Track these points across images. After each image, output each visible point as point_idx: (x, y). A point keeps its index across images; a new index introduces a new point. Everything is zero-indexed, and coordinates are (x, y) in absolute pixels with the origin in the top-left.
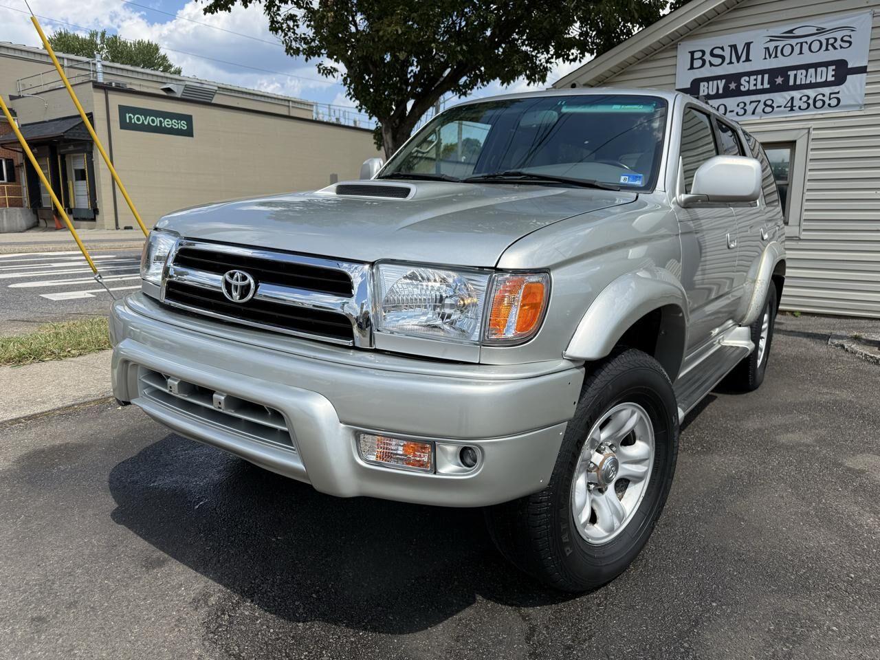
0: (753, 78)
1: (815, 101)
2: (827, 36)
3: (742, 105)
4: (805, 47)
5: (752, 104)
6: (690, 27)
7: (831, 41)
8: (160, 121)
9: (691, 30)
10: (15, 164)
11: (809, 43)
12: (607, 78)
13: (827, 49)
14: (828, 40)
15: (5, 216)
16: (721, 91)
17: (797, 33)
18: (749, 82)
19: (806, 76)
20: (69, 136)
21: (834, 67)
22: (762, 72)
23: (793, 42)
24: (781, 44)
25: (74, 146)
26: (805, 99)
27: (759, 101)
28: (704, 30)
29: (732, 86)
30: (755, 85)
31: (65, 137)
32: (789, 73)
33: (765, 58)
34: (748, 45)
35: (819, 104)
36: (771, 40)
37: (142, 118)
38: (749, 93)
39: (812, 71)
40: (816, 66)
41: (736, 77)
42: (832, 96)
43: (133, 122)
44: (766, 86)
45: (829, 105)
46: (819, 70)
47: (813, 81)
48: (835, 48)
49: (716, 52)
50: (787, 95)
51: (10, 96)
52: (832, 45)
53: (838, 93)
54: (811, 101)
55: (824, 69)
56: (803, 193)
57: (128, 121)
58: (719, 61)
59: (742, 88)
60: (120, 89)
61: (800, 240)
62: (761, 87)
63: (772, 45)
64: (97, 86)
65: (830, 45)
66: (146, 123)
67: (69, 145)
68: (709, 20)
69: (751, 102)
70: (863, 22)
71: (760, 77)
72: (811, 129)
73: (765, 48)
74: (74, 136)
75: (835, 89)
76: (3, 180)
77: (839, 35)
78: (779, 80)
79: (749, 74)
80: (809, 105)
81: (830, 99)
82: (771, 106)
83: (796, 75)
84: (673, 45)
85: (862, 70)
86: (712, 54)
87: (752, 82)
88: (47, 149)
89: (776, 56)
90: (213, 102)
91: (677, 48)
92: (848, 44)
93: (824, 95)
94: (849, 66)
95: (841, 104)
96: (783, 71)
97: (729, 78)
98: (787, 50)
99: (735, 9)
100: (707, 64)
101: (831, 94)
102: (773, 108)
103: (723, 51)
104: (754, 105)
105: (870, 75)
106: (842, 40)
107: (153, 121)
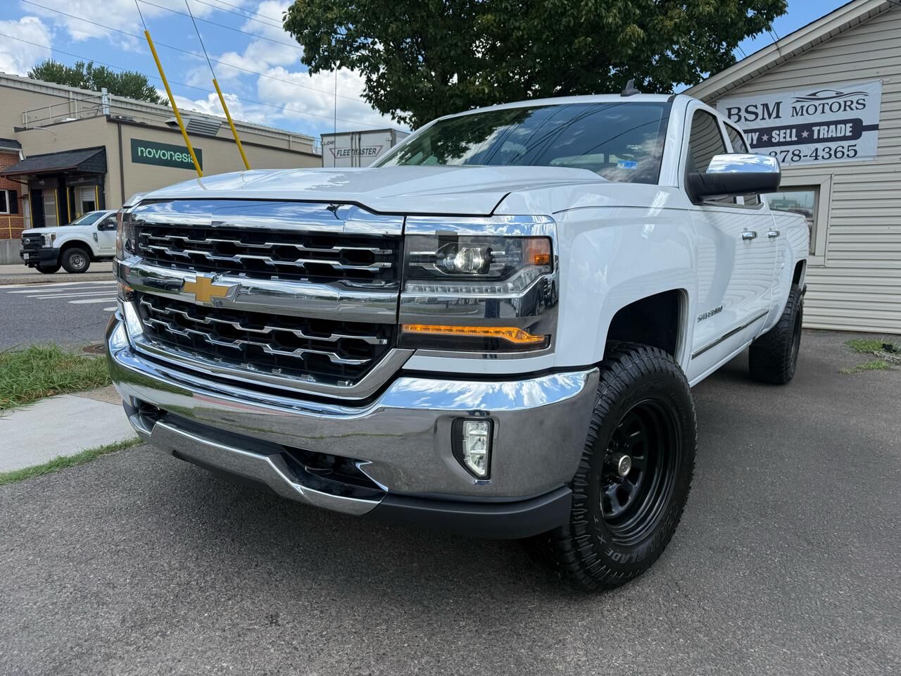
0: (782, 132)
1: (836, 152)
2: (845, 99)
3: (773, 154)
4: (827, 108)
5: (782, 153)
6: (728, 88)
7: (848, 103)
8: (171, 155)
9: (729, 90)
10: (19, 196)
11: (830, 104)
13: (845, 110)
14: (845, 102)
15: (8, 247)
16: (755, 142)
17: (819, 95)
19: (828, 131)
20: (82, 168)
21: (851, 125)
22: (790, 127)
23: (816, 103)
24: (806, 104)
25: (85, 179)
26: (827, 150)
27: (788, 151)
28: (740, 91)
29: (765, 138)
30: (785, 138)
31: (78, 170)
32: (813, 128)
33: (793, 116)
34: (778, 104)
35: (839, 154)
36: (798, 101)
37: (153, 151)
38: (779, 144)
39: (833, 127)
40: (836, 123)
41: (769, 131)
42: (850, 148)
43: (144, 155)
44: (794, 138)
45: (848, 155)
46: (839, 126)
47: (834, 136)
48: (852, 109)
49: (751, 109)
50: (813, 146)
51: (15, 128)
52: (849, 106)
53: (855, 146)
54: (832, 152)
55: (843, 126)
56: (827, 228)
57: (140, 154)
58: (754, 117)
59: (773, 140)
60: (133, 123)
61: (826, 268)
62: (790, 140)
63: (798, 105)
64: (110, 120)
65: (847, 106)
66: (157, 157)
67: (80, 178)
69: (781, 152)
70: (874, 89)
71: (788, 131)
72: (833, 175)
73: (793, 108)
74: (87, 168)
75: (852, 142)
76: (6, 211)
77: (854, 99)
78: (805, 134)
79: (779, 128)
80: (830, 155)
81: (848, 151)
82: (798, 155)
83: (819, 131)
84: (713, 102)
85: (875, 127)
86: (747, 111)
87: (782, 135)
88: (55, 181)
89: (802, 114)
90: (218, 135)
91: (716, 105)
92: (862, 106)
93: (843, 148)
94: (864, 124)
95: (858, 155)
96: (809, 127)
97: (762, 131)
98: (811, 110)
99: (766, 74)
100: (743, 119)
101: (849, 146)
102: (800, 157)
103: (757, 108)
104: (784, 154)
105: (881, 132)
106: (857, 103)
107: (164, 155)
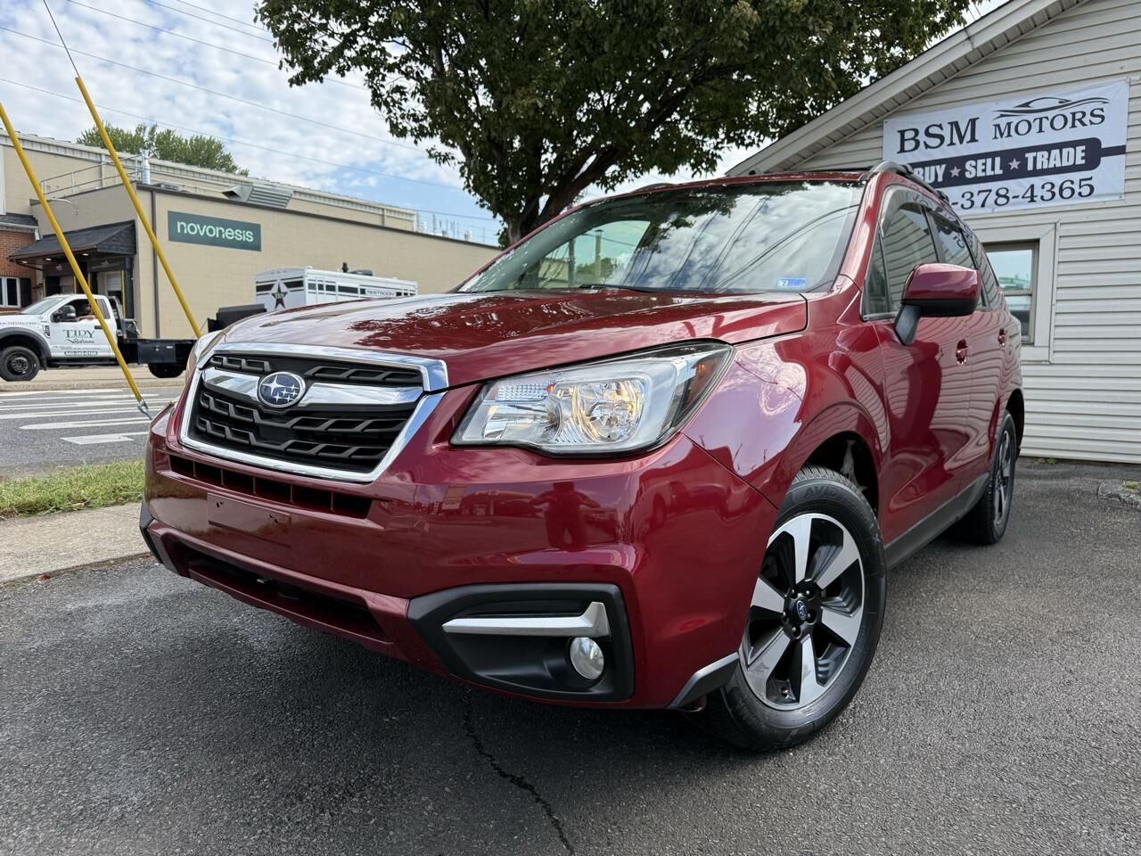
0: (980, 162)
1: (1061, 190)
2: (1073, 110)
3: (968, 196)
4: (1046, 124)
5: (981, 194)
6: (900, 101)
7: (1079, 116)
8: (220, 231)
9: (899, 105)
10: (33, 286)
11: (1050, 118)
12: (795, 164)
13: (1073, 126)
14: (1074, 114)
16: (940, 179)
17: (1034, 106)
18: (975, 167)
19: (1048, 159)
20: (104, 249)
21: (1083, 148)
22: (992, 155)
23: (1031, 117)
24: (1015, 120)
25: (110, 263)
26: (1048, 187)
27: (990, 191)
28: (917, 104)
29: (955, 172)
30: (984, 170)
31: (99, 250)
32: (1027, 155)
33: (996, 138)
34: (973, 122)
35: (1067, 193)
36: (1002, 116)
37: (197, 227)
38: (976, 180)
39: (1055, 152)
40: (1060, 146)
41: (960, 161)
42: (1083, 183)
43: (185, 232)
44: (998, 171)
45: (1080, 194)
46: (1065, 151)
47: (1058, 165)
48: (1084, 124)
49: (932, 130)
50: (1026, 182)
52: (1080, 120)
53: (1091, 179)
54: (1056, 190)
55: (1072, 150)
56: (1052, 305)
57: (179, 231)
58: (938, 141)
59: (968, 175)
60: (171, 192)
61: (1051, 364)
62: (992, 173)
63: (1003, 122)
64: (142, 187)
65: (1076, 120)
66: (202, 234)
67: (104, 261)
68: (922, 91)
69: (980, 192)
70: (1116, 93)
71: (989, 161)
72: (1058, 225)
73: (995, 126)
74: (110, 249)
75: (1087, 174)
76: (16, 304)
77: (1088, 108)
78: (1014, 164)
79: (976, 157)
80: (1054, 194)
81: (1080, 187)
82: (1005, 196)
83: (1035, 158)
84: (878, 123)
85: (1120, 150)
86: (927, 134)
87: (980, 167)
89: (1009, 135)
90: (288, 208)
91: (882, 126)
92: (1100, 120)
93: (1072, 182)
94: (1103, 147)
95: (1095, 192)
96: (1020, 153)
97: (950, 163)
98: (1023, 128)
99: (954, 78)
100: (922, 145)
101: (1081, 180)
102: (1008, 198)
103: (942, 129)
104: (984, 195)
105: (1130, 156)
106: (1092, 115)
107: (211, 231)
